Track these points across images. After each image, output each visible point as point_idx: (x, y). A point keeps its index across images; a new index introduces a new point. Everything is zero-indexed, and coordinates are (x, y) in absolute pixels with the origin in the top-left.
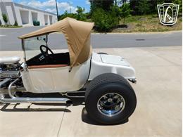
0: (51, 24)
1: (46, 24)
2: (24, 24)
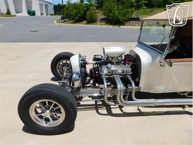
0: (47, 14)
1: (42, 14)
2: (17, 13)
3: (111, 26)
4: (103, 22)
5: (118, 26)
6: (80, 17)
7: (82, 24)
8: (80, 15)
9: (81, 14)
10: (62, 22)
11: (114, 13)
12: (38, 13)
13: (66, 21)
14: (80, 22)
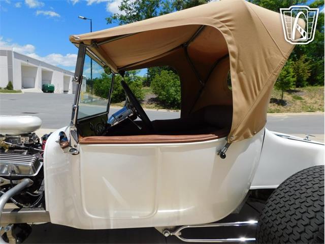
1: (65, 92)
2: (25, 88)
3: (165, 111)
4: (152, 104)
5: (175, 109)
6: (116, 96)
7: (119, 105)
8: (116, 92)
9: (119, 91)
10: (88, 103)
11: (168, 90)
12: (59, 90)
13: (95, 101)
14: (116, 102)
